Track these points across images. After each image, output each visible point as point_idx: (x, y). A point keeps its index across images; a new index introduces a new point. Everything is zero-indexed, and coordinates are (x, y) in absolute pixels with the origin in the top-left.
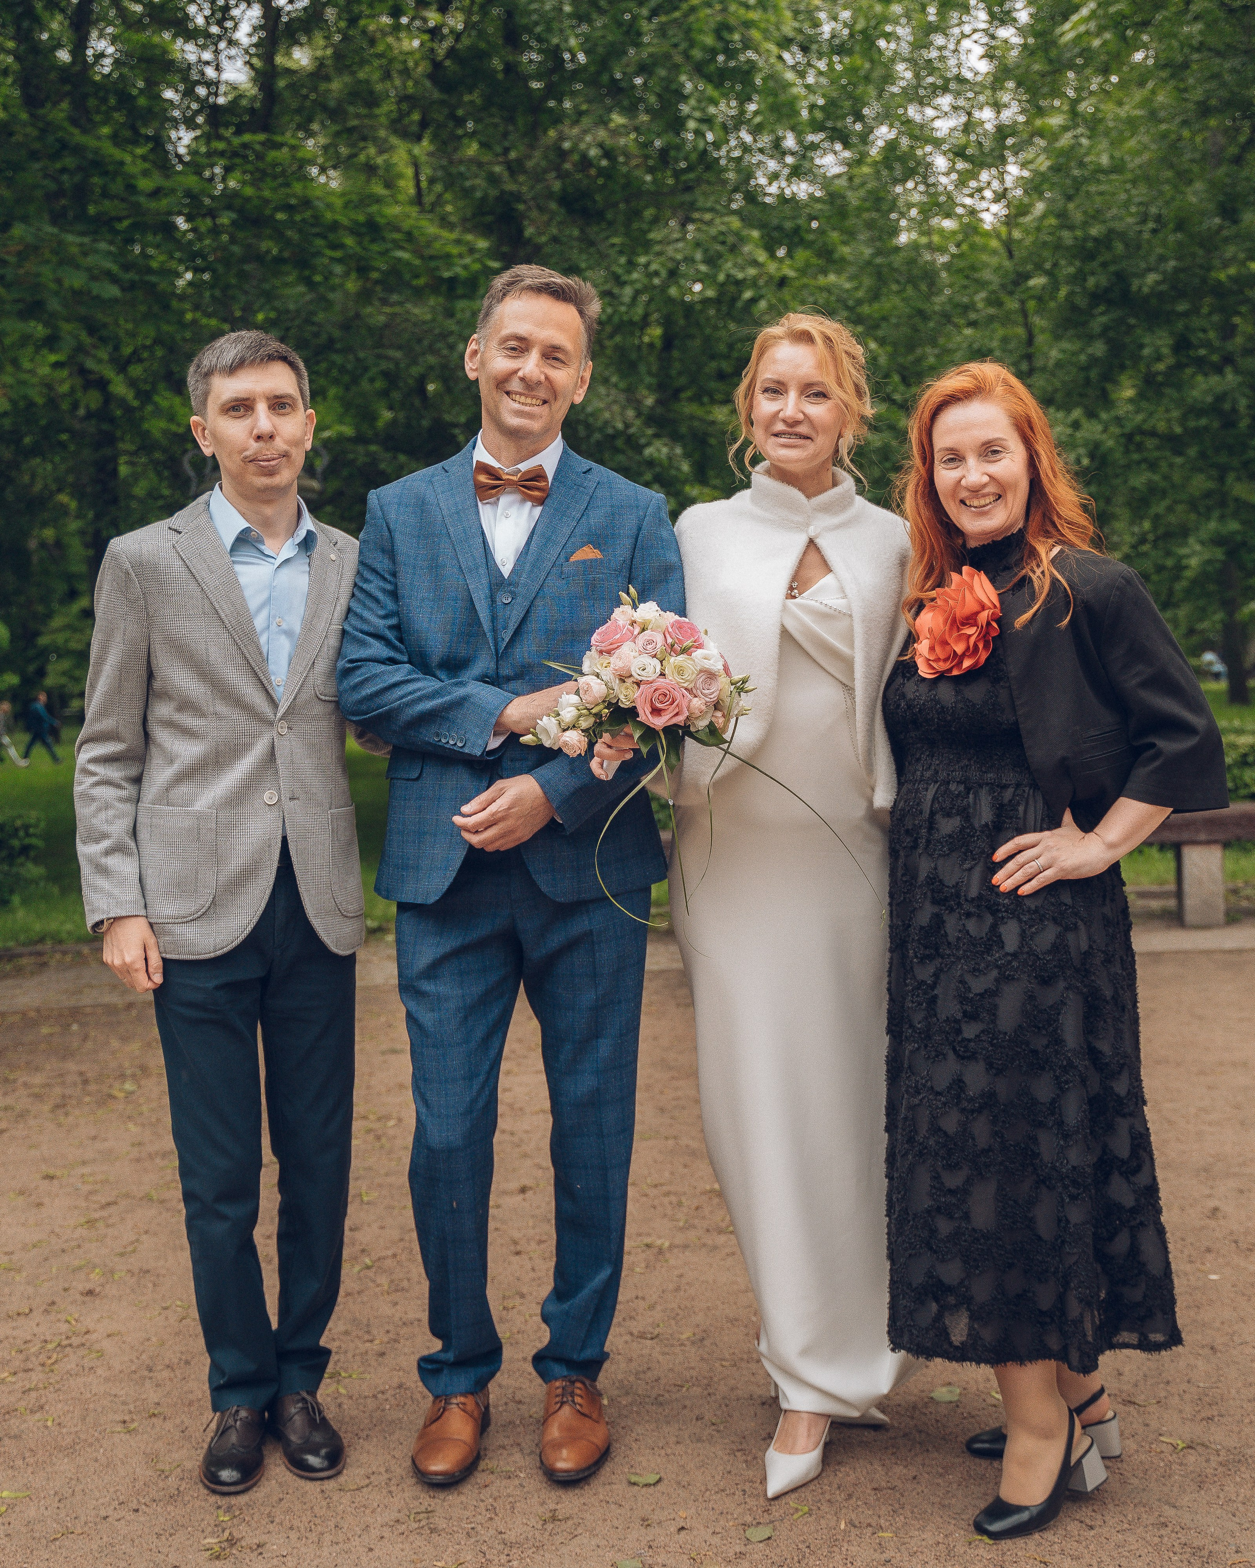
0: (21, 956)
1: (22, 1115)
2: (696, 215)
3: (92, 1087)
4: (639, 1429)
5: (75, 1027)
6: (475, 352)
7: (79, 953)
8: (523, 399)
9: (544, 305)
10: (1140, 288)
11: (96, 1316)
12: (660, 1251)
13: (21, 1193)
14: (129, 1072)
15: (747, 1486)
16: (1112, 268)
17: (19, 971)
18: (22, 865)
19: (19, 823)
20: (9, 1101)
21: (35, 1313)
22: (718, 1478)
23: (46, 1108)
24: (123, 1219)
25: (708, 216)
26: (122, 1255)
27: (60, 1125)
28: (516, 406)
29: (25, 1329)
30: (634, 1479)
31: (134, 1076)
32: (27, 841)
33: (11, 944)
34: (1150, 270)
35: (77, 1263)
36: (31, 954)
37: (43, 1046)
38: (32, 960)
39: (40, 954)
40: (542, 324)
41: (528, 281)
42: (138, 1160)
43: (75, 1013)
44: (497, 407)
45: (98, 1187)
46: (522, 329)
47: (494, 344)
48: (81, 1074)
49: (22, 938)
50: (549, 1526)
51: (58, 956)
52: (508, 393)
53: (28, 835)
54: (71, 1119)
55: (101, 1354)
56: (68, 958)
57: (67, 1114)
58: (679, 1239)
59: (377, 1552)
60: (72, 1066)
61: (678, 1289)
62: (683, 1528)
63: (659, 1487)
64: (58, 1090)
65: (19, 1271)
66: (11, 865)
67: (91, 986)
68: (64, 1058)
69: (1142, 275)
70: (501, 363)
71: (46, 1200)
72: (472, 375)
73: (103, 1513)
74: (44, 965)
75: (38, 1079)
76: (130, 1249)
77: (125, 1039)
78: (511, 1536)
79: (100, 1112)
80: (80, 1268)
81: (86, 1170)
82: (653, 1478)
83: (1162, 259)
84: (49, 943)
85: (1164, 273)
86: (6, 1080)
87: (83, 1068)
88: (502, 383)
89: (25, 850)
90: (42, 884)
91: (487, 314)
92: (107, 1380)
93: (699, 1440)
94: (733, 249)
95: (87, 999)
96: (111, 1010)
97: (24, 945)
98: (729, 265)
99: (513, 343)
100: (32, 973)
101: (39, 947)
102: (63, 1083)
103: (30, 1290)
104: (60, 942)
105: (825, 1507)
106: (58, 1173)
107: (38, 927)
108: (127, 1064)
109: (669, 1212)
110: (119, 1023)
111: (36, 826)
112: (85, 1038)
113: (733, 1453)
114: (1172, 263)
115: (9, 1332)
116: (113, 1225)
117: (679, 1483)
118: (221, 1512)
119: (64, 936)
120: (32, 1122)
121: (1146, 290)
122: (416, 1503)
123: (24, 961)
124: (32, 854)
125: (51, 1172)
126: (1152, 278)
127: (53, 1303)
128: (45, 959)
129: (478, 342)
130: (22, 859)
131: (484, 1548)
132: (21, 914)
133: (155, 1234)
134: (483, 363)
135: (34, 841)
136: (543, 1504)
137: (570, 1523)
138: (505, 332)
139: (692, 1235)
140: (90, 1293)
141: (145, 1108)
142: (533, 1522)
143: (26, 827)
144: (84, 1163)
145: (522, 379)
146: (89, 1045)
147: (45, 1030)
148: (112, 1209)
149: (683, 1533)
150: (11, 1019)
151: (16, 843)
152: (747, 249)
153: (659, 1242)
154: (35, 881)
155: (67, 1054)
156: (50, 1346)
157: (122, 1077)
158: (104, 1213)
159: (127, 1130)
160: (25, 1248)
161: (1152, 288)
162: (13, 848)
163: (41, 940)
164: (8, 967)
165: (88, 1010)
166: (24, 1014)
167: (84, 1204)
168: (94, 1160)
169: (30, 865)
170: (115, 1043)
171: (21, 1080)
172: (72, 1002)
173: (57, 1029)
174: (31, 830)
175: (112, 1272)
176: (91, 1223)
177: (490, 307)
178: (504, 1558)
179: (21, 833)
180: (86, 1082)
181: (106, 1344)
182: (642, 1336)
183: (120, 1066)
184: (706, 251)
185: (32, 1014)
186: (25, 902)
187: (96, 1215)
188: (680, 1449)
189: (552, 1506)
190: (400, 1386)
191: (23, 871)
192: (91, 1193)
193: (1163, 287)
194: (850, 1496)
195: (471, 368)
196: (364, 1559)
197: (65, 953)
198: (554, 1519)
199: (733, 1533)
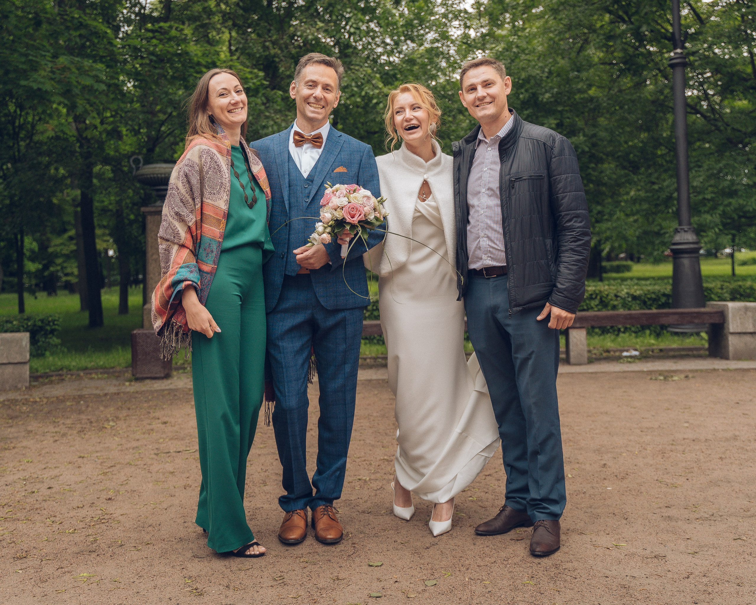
0: (52, 376)
1: (64, 435)
2: (352, 67)
3: (94, 424)
4: (369, 546)
5: (82, 402)
6: (294, 88)
7: (79, 375)
8: (315, 105)
9: (322, 69)
10: (542, 99)
11: (114, 508)
12: (365, 481)
13: (70, 463)
14: (110, 419)
15: (422, 566)
16: (531, 91)
17: (51, 382)
18: (51, 338)
19: (50, 319)
20: (57, 429)
21: (85, 507)
22: (408, 563)
23: (75, 432)
24: (119, 472)
25: (357, 68)
26: (122, 485)
27: (83, 438)
28: (312, 109)
29: (82, 513)
30: (371, 564)
31: (113, 420)
32: (53, 327)
33: (48, 371)
34: (546, 92)
35: (101, 488)
36: (57, 375)
37: (68, 409)
38: (57, 378)
39: (61, 375)
40: (322, 75)
41: (316, 59)
42: (122, 451)
43: (81, 397)
44: (304, 109)
45: (105, 460)
46: (314, 78)
47: (303, 84)
48: (88, 419)
49: (52, 368)
50: (337, 582)
51: (69, 376)
52: (308, 103)
53: (54, 324)
54: (87, 436)
55: (119, 522)
56: (74, 377)
57: (85, 434)
58: (373, 477)
59: (261, 593)
60: (83, 417)
61: (376, 495)
62: (396, 581)
63: (382, 567)
64: (79, 426)
65: (75, 491)
66: (46, 338)
67: (86, 387)
68: (79, 414)
69: (543, 94)
70: (306, 91)
71: (82, 465)
72: (293, 97)
73: (132, 580)
74: (63, 380)
75: (68, 422)
76: (125, 483)
77: (106, 407)
78: (320, 586)
79: (100, 433)
80: (103, 490)
81: (98, 454)
82: (380, 564)
83: (552, 88)
84: (65, 370)
85: (552, 94)
86: (54, 422)
87: (89, 417)
88: (306, 100)
89: (52, 332)
90: (59, 347)
91: (299, 73)
92: (124, 531)
93: (397, 549)
94: (369, 81)
95: (85, 392)
96: (98, 396)
97: (53, 371)
98: (367, 88)
99: (310, 83)
100: (58, 383)
101: (60, 372)
102: (81, 423)
103: (82, 499)
104: (70, 370)
105: (458, 573)
106: (86, 456)
107: (59, 363)
108: (109, 416)
109: (366, 467)
110: (102, 401)
111: (58, 321)
112: (88, 406)
113: (412, 554)
114: (556, 90)
115: (75, 514)
116: (115, 474)
117: (391, 565)
118: (186, 579)
119: (72, 367)
120: (69, 437)
121: (545, 100)
122: (275, 574)
123: (54, 378)
124: (55, 333)
125: (82, 455)
126: (547, 95)
127: (93, 503)
128: (63, 377)
129: (295, 84)
130: (51, 336)
131: (309, 590)
132: (51, 359)
133: (135, 477)
134: (298, 92)
135: (57, 327)
136: (332, 574)
137: (345, 581)
138: (307, 79)
139: (378, 475)
140: (110, 499)
141: (121, 432)
142: (329, 580)
143: (54, 321)
144: (97, 452)
145: (315, 97)
146: (90, 409)
147: (68, 404)
148: (113, 468)
149: (397, 583)
150: (52, 400)
151: (48, 328)
152: (374, 82)
153: (364, 478)
154: (56, 346)
155: (80, 412)
156: (95, 519)
157: (108, 420)
158: (111, 470)
159: (114, 440)
160: (76, 483)
161: (547, 99)
162: (47, 330)
163: (61, 369)
164: (46, 381)
165: (87, 396)
166: (57, 398)
167: (100, 467)
168: (101, 451)
169: (55, 339)
170: (102, 408)
171: (61, 422)
172: (79, 393)
173: (74, 403)
174: (56, 322)
175: (118, 491)
176: (105, 474)
177: (300, 70)
178: (319, 594)
179: (51, 324)
180: (91, 422)
181: (120, 518)
182: (364, 512)
183: (106, 417)
184: (356, 82)
185: (61, 398)
186: (52, 354)
187: (108, 470)
188: (388, 553)
189: (336, 575)
190: (259, 532)
191: (51, 341)
192: (102, 463)
193: (552, 100)
194: (468, 569)
195: (292, 94)
196: (256, 595)
197: (72, 375)
198: (338, 579)
199: (419, 583)
